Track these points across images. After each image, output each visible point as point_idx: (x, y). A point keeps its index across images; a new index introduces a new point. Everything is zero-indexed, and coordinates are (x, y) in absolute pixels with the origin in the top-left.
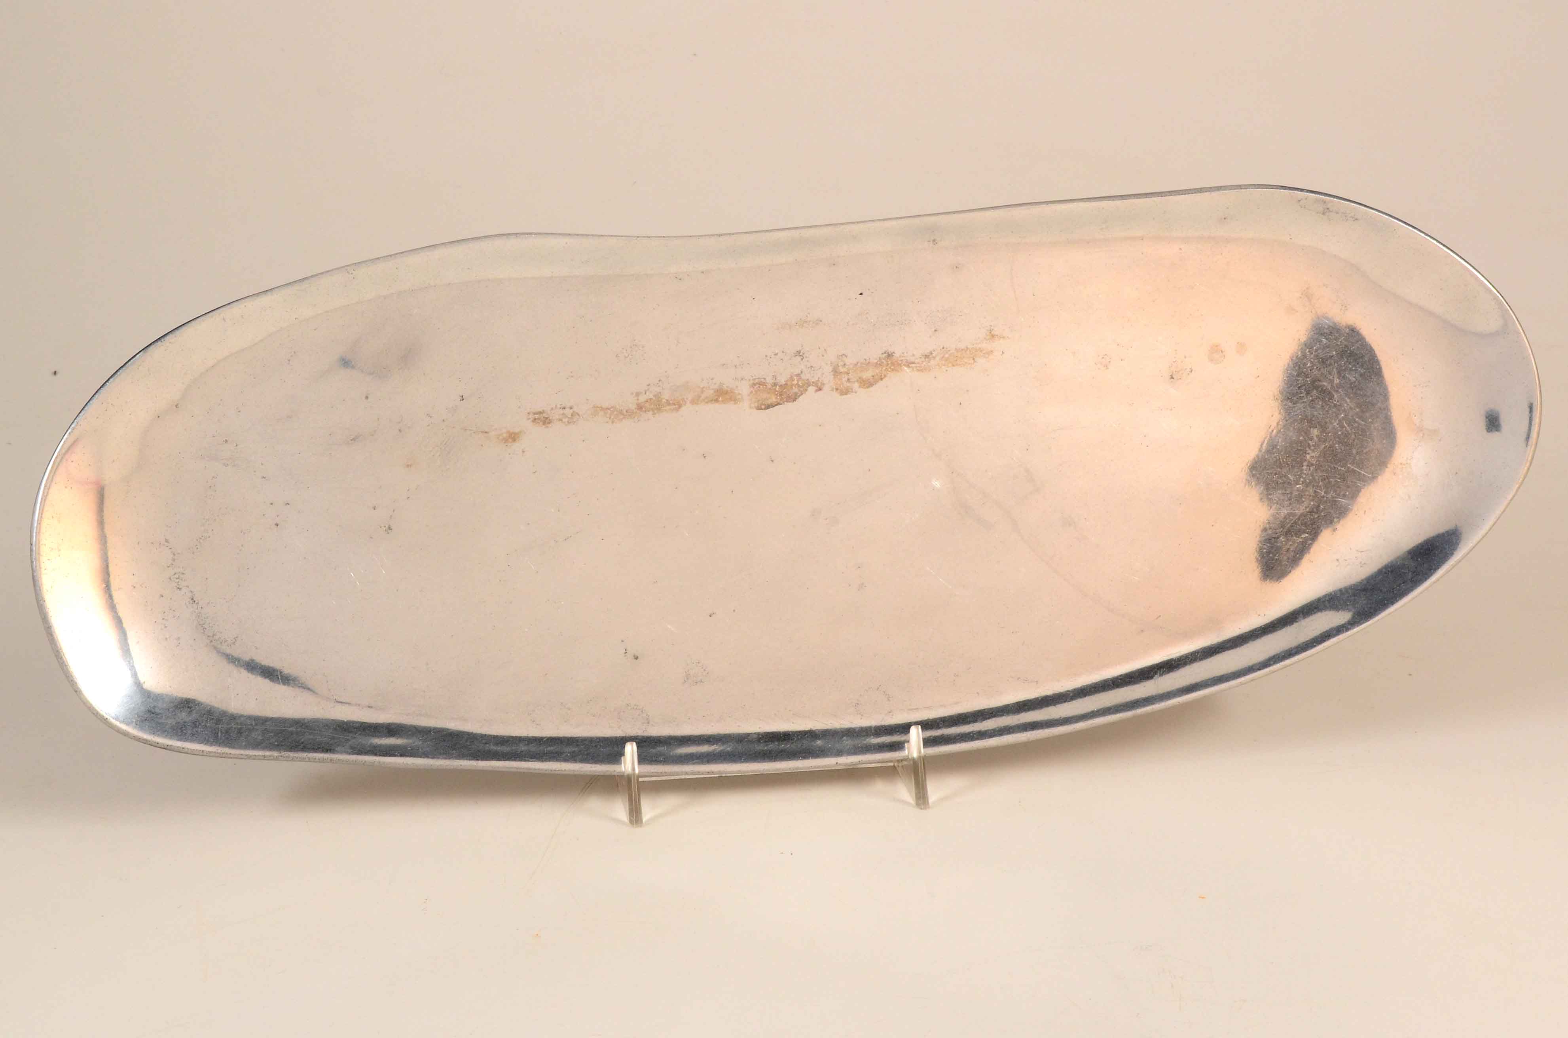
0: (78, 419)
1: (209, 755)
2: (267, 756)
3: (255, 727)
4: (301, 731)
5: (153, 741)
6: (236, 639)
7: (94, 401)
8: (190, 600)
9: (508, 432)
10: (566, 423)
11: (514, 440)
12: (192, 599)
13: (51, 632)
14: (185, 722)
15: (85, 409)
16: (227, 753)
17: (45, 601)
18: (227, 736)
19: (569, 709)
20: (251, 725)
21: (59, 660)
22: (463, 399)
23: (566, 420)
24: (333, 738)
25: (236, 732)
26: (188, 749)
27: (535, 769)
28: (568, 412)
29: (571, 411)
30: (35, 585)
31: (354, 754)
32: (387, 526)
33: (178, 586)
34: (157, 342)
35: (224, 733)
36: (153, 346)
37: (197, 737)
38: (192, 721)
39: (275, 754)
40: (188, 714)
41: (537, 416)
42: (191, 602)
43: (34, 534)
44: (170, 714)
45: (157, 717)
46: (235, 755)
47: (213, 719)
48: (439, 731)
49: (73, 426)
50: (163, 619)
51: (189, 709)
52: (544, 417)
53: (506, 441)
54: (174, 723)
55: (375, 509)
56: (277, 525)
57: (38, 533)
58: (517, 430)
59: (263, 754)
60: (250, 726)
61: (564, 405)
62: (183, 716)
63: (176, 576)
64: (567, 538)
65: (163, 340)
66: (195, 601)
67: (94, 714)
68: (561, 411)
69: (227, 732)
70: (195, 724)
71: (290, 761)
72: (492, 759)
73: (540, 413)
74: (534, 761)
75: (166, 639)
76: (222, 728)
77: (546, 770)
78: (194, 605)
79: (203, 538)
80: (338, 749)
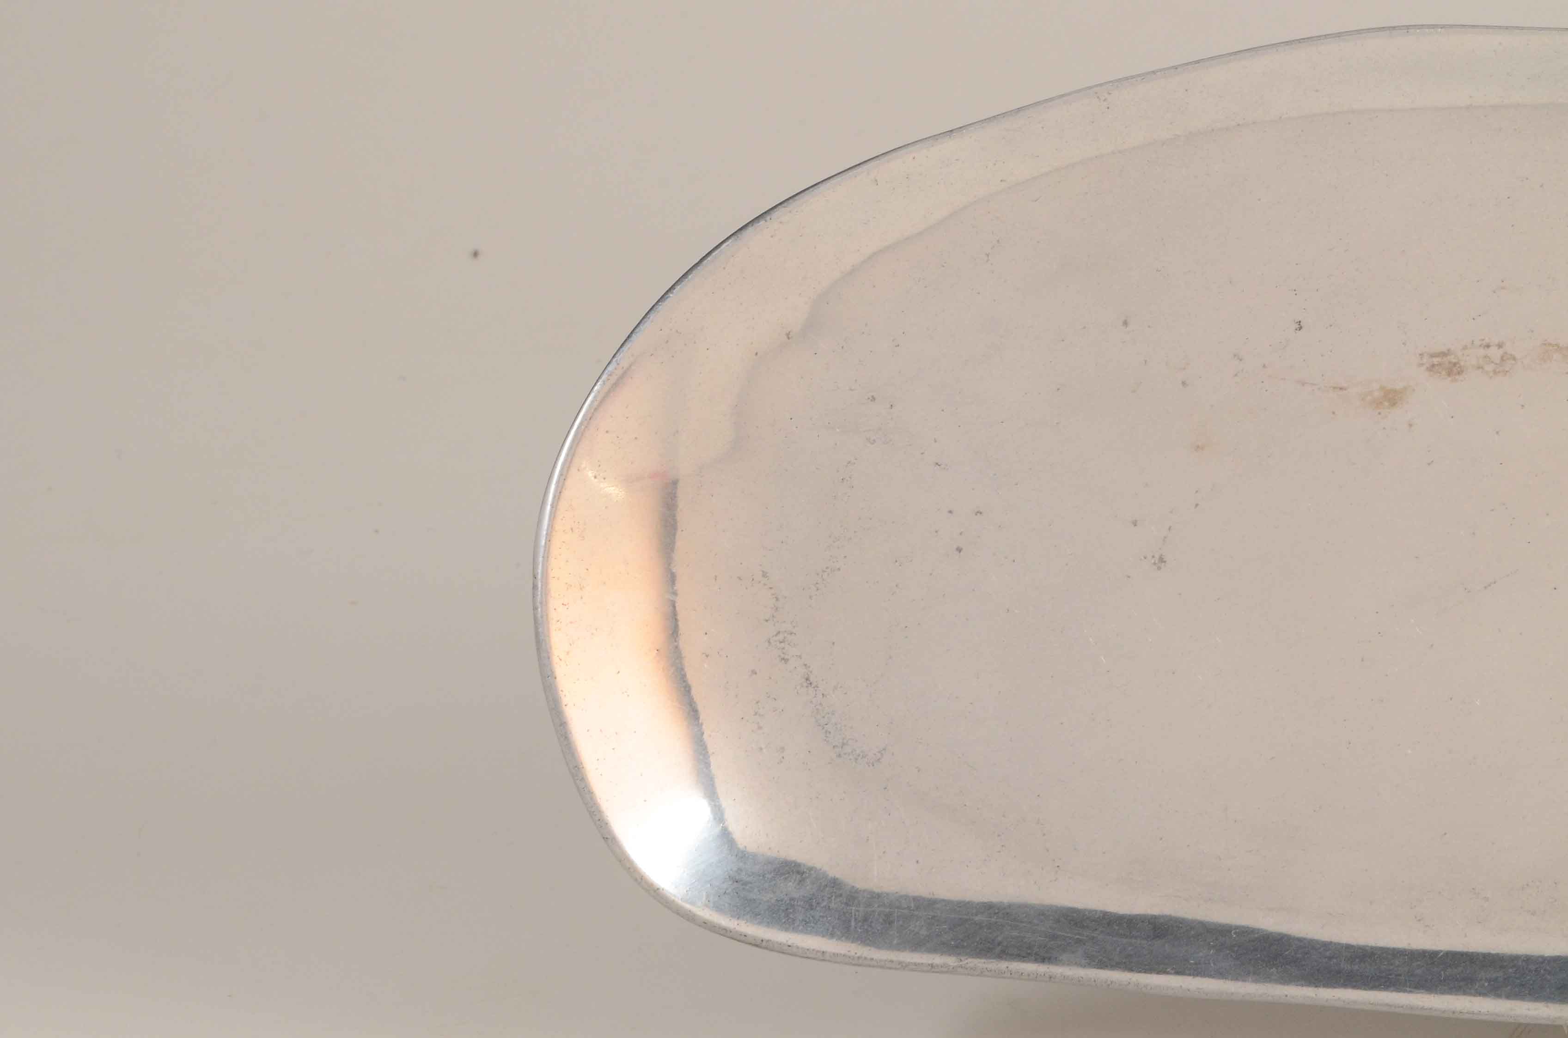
0: (618, 357)
1: (835, 959)
2: (937, 966)
3: (916, 913)
4: (996, 923)
5: (737, 932)
6: (883, 752)
7: (646, 325)
8: (804, 680)
9: (1382, 388)
10: (1491, 374)
11: (1393, 404)
12: (807, 679)
13: (566, 733)
14: (792, 899)
15: (632, 339)
16: (866, 958)
17: (555, 678)
18: (866, 927)
19: (1486, 899)
20: (909, 908)
21: (578, 782)
22: (1300, 328)
23: (1489, 368)
24: (1054, 937)
25: (881, 920)
26: (798, 948)
27: (1422, 1008)
28: (1495, 353)
29: (1501, 351)
30: (539, 649)
31: (1089, 965)
32: (1157, 556)
33: (782, 656)
34: (759, 222)
35: (860, 921)
36: (750, 229)
37: (813, 928)
38: (804, 897)
39: (951, 961)
40: (799, 884)
41: (1436, 360)
42: (805, 684)
43: (541, 559)
44: (766, 885)
45: (744, 889)
46: (881, 961)
47: (841, 895)
48: (1243, 932)
49: (610, 368)
50: (756, 714)
51: (799, 876)
52: (1450, 363)
53: (1378, 404)
54: (773, 901)
55: (1135, 525)
56: (959, 550)
57: (546, 558)
58: (1399, 386)
59: (930, 962)
60: (906, 911)
61: (1487, 341)
62: (789, 888)
63: (781, 637)
64: (1490, 585)
65: (768, 218)
66: (811, 684)
67: (636, 880)
68: (1482, 352)
69: (865, 920)
70: (810, 903)
71: (978, 975)
72: (1345, 985)
73: (1444, 354)
74: (1422, 993)
75: (761, 749)
76: (857, 914)
77: (1444, 1012)
78: (811, 690)
79: (829, 570)
80: (1064, 957)
